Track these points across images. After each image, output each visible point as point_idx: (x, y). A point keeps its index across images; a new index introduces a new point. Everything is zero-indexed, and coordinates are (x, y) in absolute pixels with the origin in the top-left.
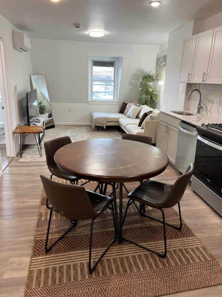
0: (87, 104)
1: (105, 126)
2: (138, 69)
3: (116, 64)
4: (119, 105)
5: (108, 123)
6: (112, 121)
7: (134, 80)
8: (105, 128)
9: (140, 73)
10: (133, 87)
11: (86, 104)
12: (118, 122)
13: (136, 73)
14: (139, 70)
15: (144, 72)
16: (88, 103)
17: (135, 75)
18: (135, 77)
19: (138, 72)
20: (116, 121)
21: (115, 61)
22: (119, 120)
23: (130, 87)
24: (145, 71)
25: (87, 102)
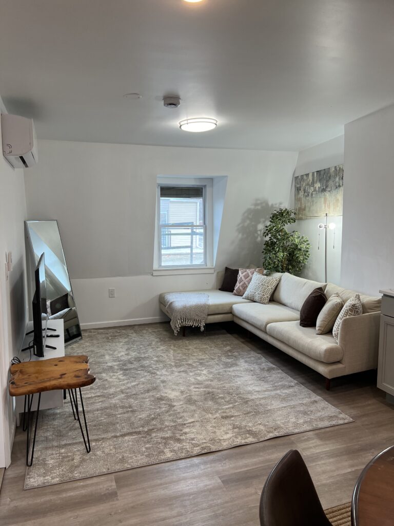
0: (150, 277)
1: (202, 325)
2: (257, 200)
3: (208, 192)
4: (218, 273)
5: (210, 317)
6: (217, 312)
7: (248, 222)
8: (202, 329)
9: (259, 207)
10: (245, 236)
11: (148, 277)
12: (231, 313)
13: (253, 207)
14: (259, 202)
15: (267, 204)
16: (152, 275)
17: (249, 211)
18: (250, 216)
19: (256, 205)
20: (226, 311)
21: (205, 186)
22: (231, 308)
23: (240, 236)
24: (270, 204)
25: (151, 273)
